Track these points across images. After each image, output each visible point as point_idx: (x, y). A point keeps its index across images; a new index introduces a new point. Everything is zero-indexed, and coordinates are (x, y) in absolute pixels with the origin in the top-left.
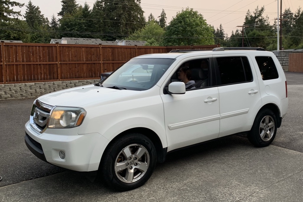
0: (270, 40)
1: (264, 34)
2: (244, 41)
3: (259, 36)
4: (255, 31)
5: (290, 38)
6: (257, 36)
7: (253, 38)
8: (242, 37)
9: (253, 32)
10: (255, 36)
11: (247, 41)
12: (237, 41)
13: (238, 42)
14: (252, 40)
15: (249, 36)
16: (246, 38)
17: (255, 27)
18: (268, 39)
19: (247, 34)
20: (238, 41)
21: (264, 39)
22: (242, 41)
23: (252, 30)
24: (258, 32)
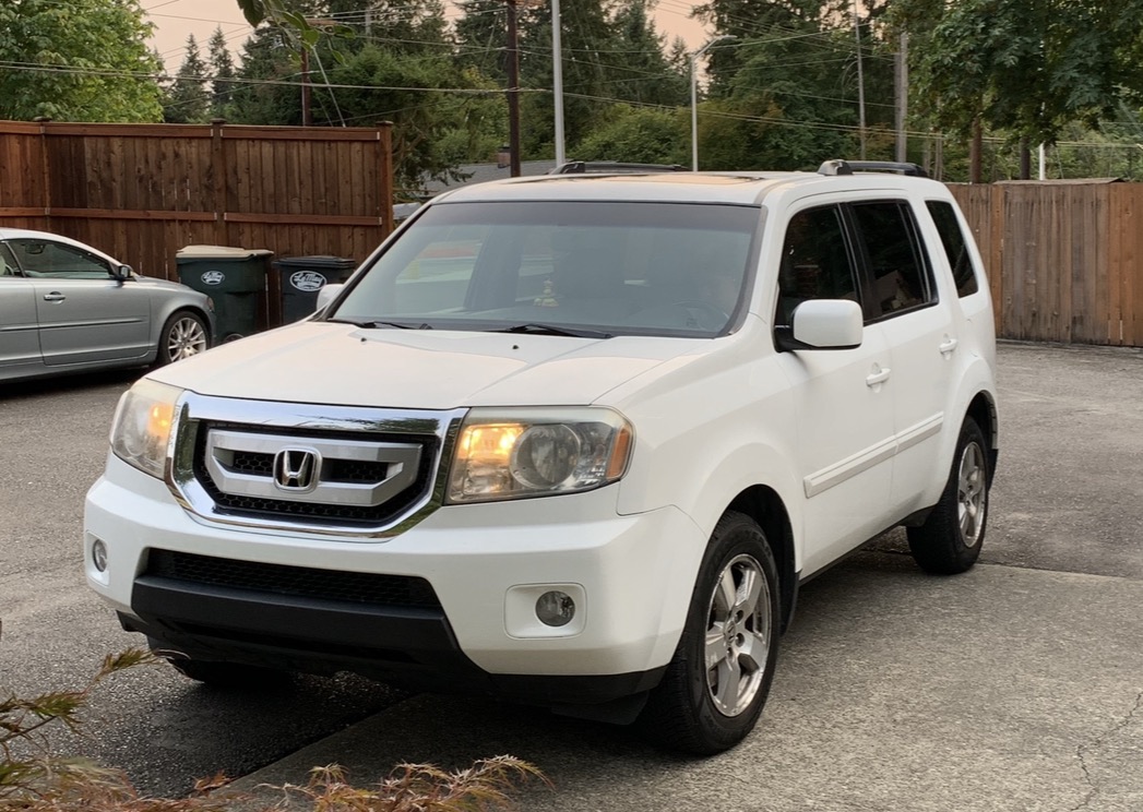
0: (458, 109)
1: (425, 73)
2: (313, 103)
3: (399, 80)
4: (370, 51)
5: (537, 102)
6: (386, 81)
7: (366, 94)
8: (298, 79)
9: (362, 56)
10: (376, 79)
11: (330, 106)
12: (271, 103)
13: (278, 109)
14: (358, 104)
15: (343, 80)
16: (325, 89)
17: (368, 30)
18: (442, 99)
19: (329, 66)
20: (277, 100)
21: (424, 97)
22: (300, 106)
23: (355, 47)
24: (388, 56)
